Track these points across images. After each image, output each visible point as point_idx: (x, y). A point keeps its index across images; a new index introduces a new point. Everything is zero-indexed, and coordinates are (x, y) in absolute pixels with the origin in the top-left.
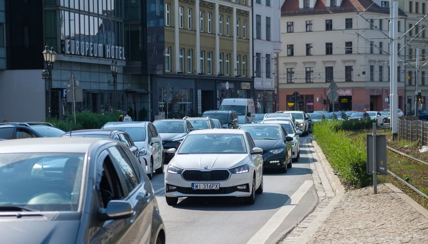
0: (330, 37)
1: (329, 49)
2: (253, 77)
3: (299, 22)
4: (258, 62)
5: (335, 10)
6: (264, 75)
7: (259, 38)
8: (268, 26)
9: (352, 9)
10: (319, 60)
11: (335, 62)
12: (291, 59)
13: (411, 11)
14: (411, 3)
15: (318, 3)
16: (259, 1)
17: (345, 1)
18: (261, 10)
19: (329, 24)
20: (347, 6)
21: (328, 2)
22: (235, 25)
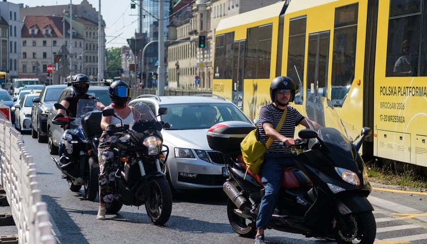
0: (45, 49)
1: (45, 55)
2: (9, 70)
3: (29, 41)
4: (11, 63)
5: (48, 36)
6: (13, 69)
7: (11, 52)
8: (15, 46)
9: (57, 36)
10: (40, 61)
11: (47, 62)
12: (25, 60)
13: (87, 37)
14: (87, 33)
15: (39, 31)
16: (11, 35)
17: (53, 32)
18: (12, 39)
19: (45, 43)
20: (54, 34)
21: (44, 32)
22: (1, 47)
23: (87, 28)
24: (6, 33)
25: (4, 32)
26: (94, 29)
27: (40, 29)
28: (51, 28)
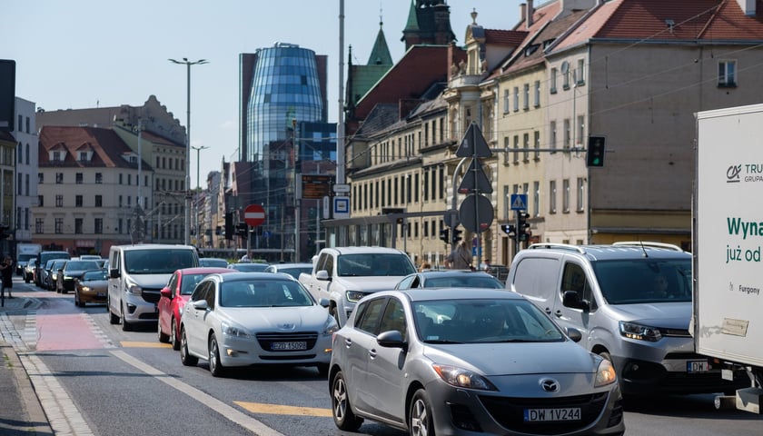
0: (80, 190)
1: (79, 201)
2: (15, 229)
3: (50, 174)
4: (19, 215)
5: (86, 164)
6: (24, 227)
7: (20, 193)
8: (27, 182)
9: (103, 165)
10: (69, 212)
11: (84, 214)
12: (41, 210)
13: (158, 166)
14: (158, 158)
15: (69, 156)
16: (20, 161)
17: (95, 156)
18: (22, 169)
19: (79, 177)
20: (97, 161)
21: (78, 156)
22: (2, 184)
23: (158, 149)
24: (11, 157)
25: (8, 154)
26: (171, 151)
27: (70, 150)
28: (93, 149)
